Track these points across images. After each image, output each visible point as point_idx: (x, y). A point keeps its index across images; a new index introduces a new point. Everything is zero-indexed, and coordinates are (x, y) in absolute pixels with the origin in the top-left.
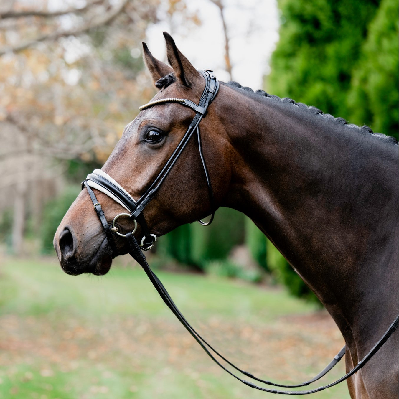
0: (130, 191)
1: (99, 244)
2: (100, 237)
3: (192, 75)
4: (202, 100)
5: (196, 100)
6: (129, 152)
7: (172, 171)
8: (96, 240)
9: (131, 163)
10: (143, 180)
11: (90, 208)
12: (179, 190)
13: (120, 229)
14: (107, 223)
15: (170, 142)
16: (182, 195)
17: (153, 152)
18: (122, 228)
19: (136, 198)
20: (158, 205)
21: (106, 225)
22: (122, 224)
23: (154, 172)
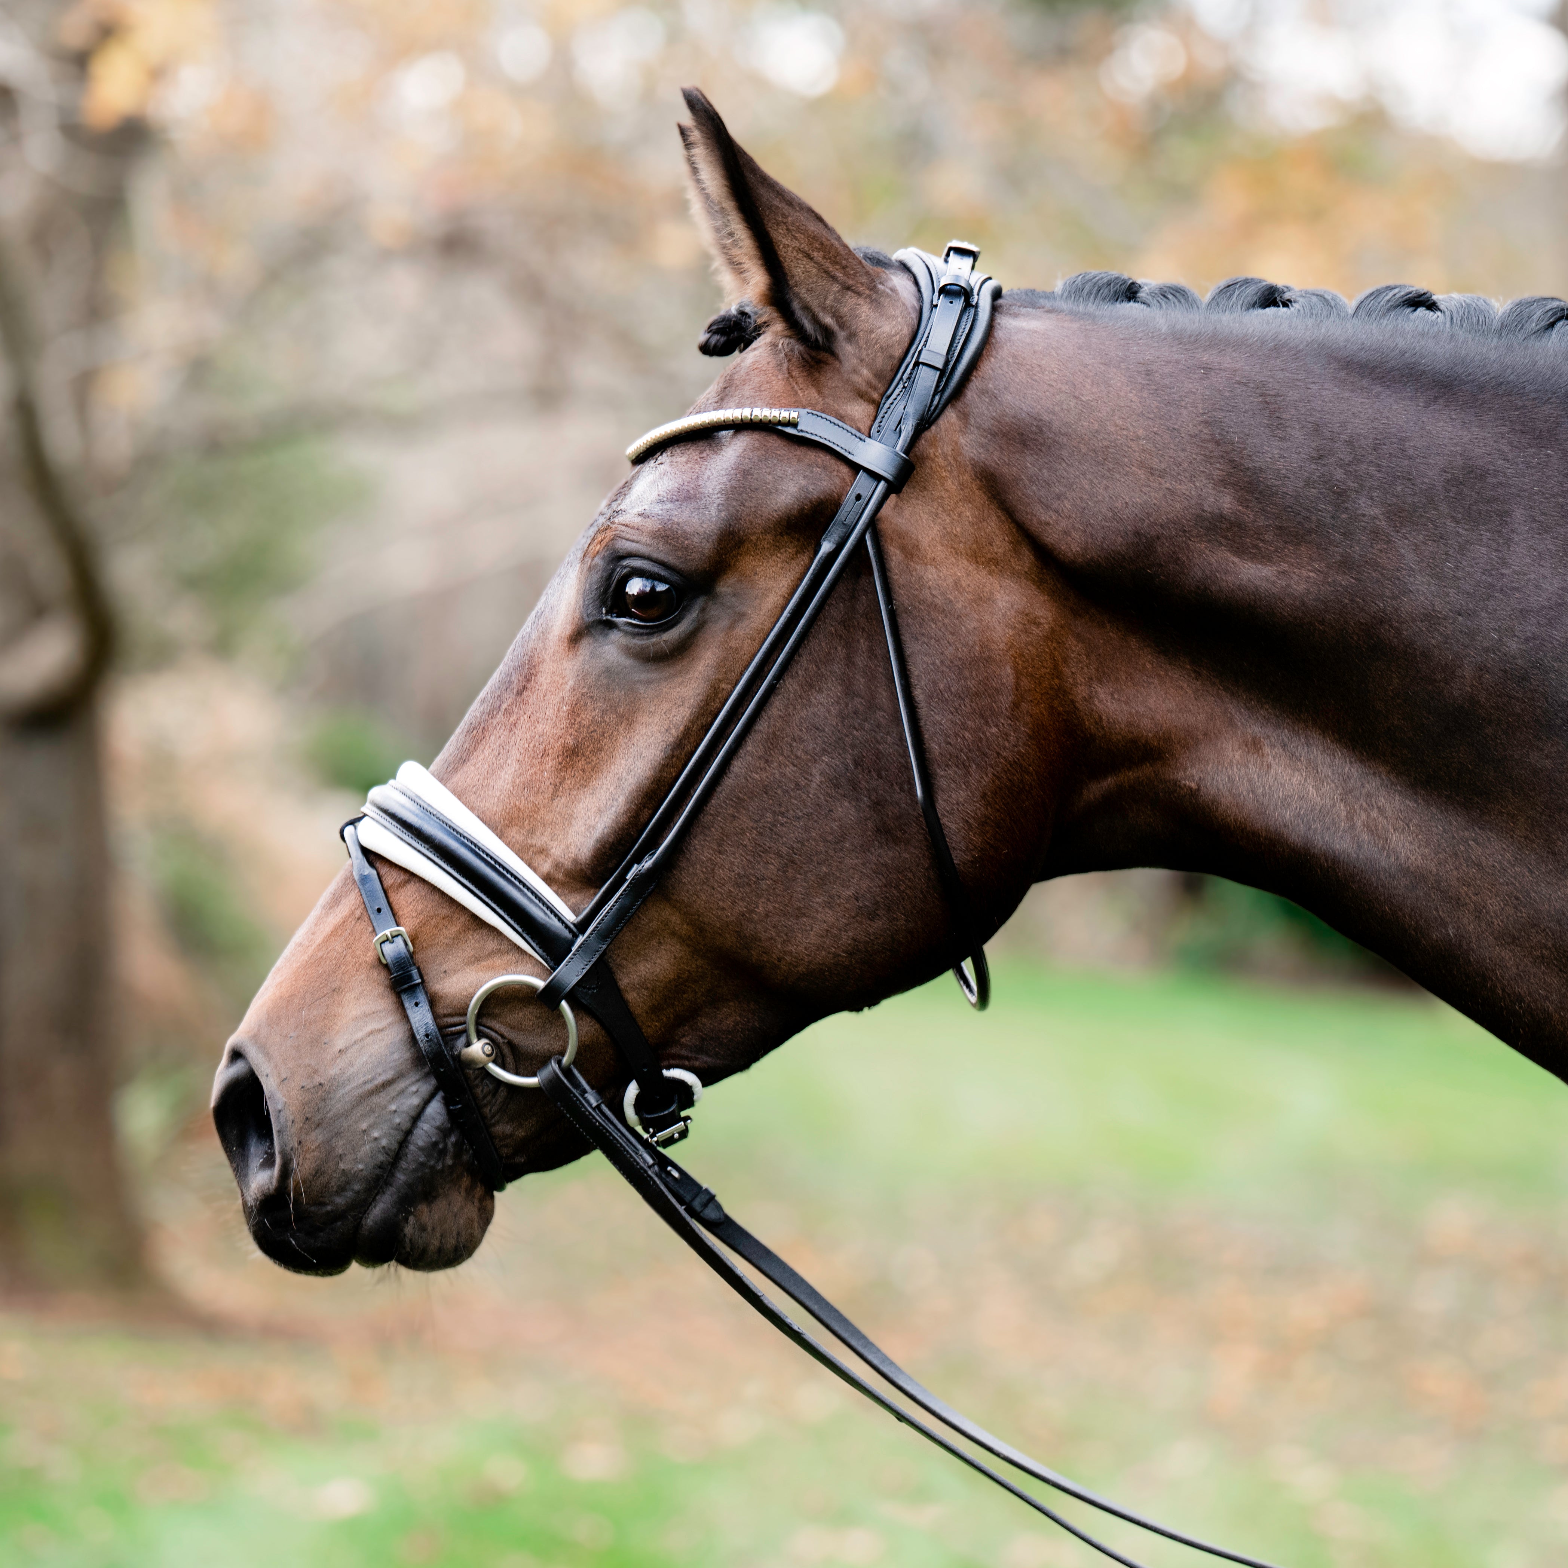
0: (546, 867)
1: (398, 1127)
2: (402, 1092)
3: (836, 287)
4: (887, 405)
5: (859, 410)
6: (544, 679)
7: (737, 766)
8: (385, 1107)
9: (548, 728)
10: (599, 811)
11: (358, 952)
12: (778, 854)
13: (506, 1050)
14: (432, 1027)
15: (724, 623)
16: (794, 879)
17: (644, 676)
18: (511, 1044)
19: (575, 898)
20: (685, 929)
21: (427, 1036)
22: (512, 1027)
23: (649, 773)
